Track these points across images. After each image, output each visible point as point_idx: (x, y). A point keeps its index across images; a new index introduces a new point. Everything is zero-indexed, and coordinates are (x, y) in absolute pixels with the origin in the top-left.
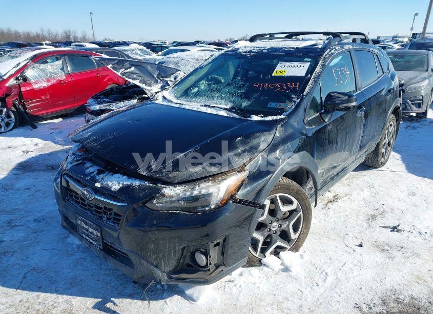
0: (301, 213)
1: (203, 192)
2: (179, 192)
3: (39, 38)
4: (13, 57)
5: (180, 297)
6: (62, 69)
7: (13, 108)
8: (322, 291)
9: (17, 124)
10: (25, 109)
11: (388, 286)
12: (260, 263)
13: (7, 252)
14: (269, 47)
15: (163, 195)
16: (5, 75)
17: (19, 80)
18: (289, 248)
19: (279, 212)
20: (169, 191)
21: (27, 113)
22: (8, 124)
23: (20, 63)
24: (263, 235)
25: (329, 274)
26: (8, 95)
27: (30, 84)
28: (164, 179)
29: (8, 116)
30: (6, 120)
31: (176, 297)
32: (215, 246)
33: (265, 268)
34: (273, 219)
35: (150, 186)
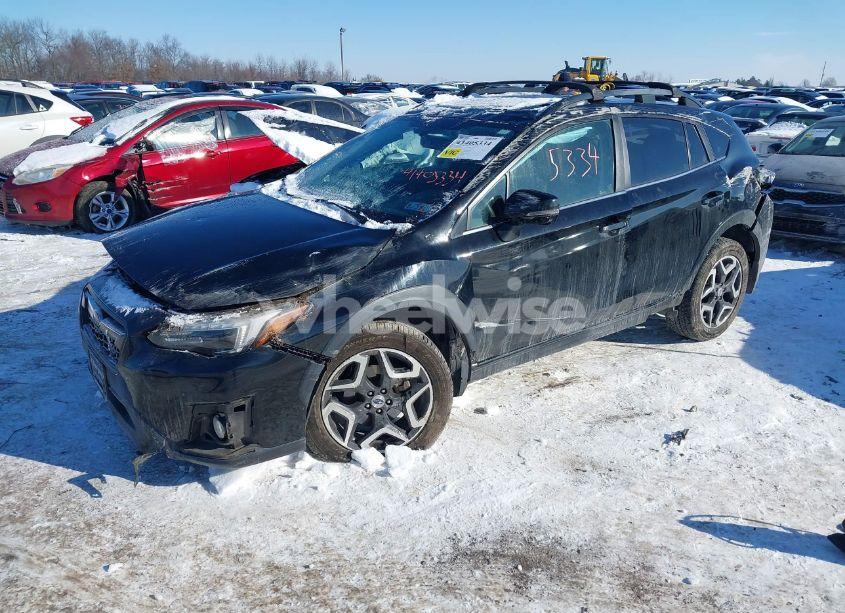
0: (429, 385)
1: (224, 327)
2: (191, 322)
3: (253, 73)
4: (139, 110)
5: (200, 486)
6: (215, 132)
7: (126, 192)
8: (418, 509)
9: (133, 220)
10: (147, 195)
11: (532, 519)
12: (348, 457)
13: (12, 397)
14: (468, 107)
15: (168, 325)
16: (120, 138)
17: (141, 148)
18: (407, 441)
19: (385, 379)
20: (177, 320)
21: (148, 203)
22: (117, 219)
23: (146, 121)
24: (357, 413)
25: (447, 489)
26: (118, 172)
27: (158, 156)
28: (177, 302)
29: (120, 206)
30: (115, 212)
31: (196, 486)
32: (237, 409)
33: (353, 466)
34: (377, 390)
35: (158, 311)
